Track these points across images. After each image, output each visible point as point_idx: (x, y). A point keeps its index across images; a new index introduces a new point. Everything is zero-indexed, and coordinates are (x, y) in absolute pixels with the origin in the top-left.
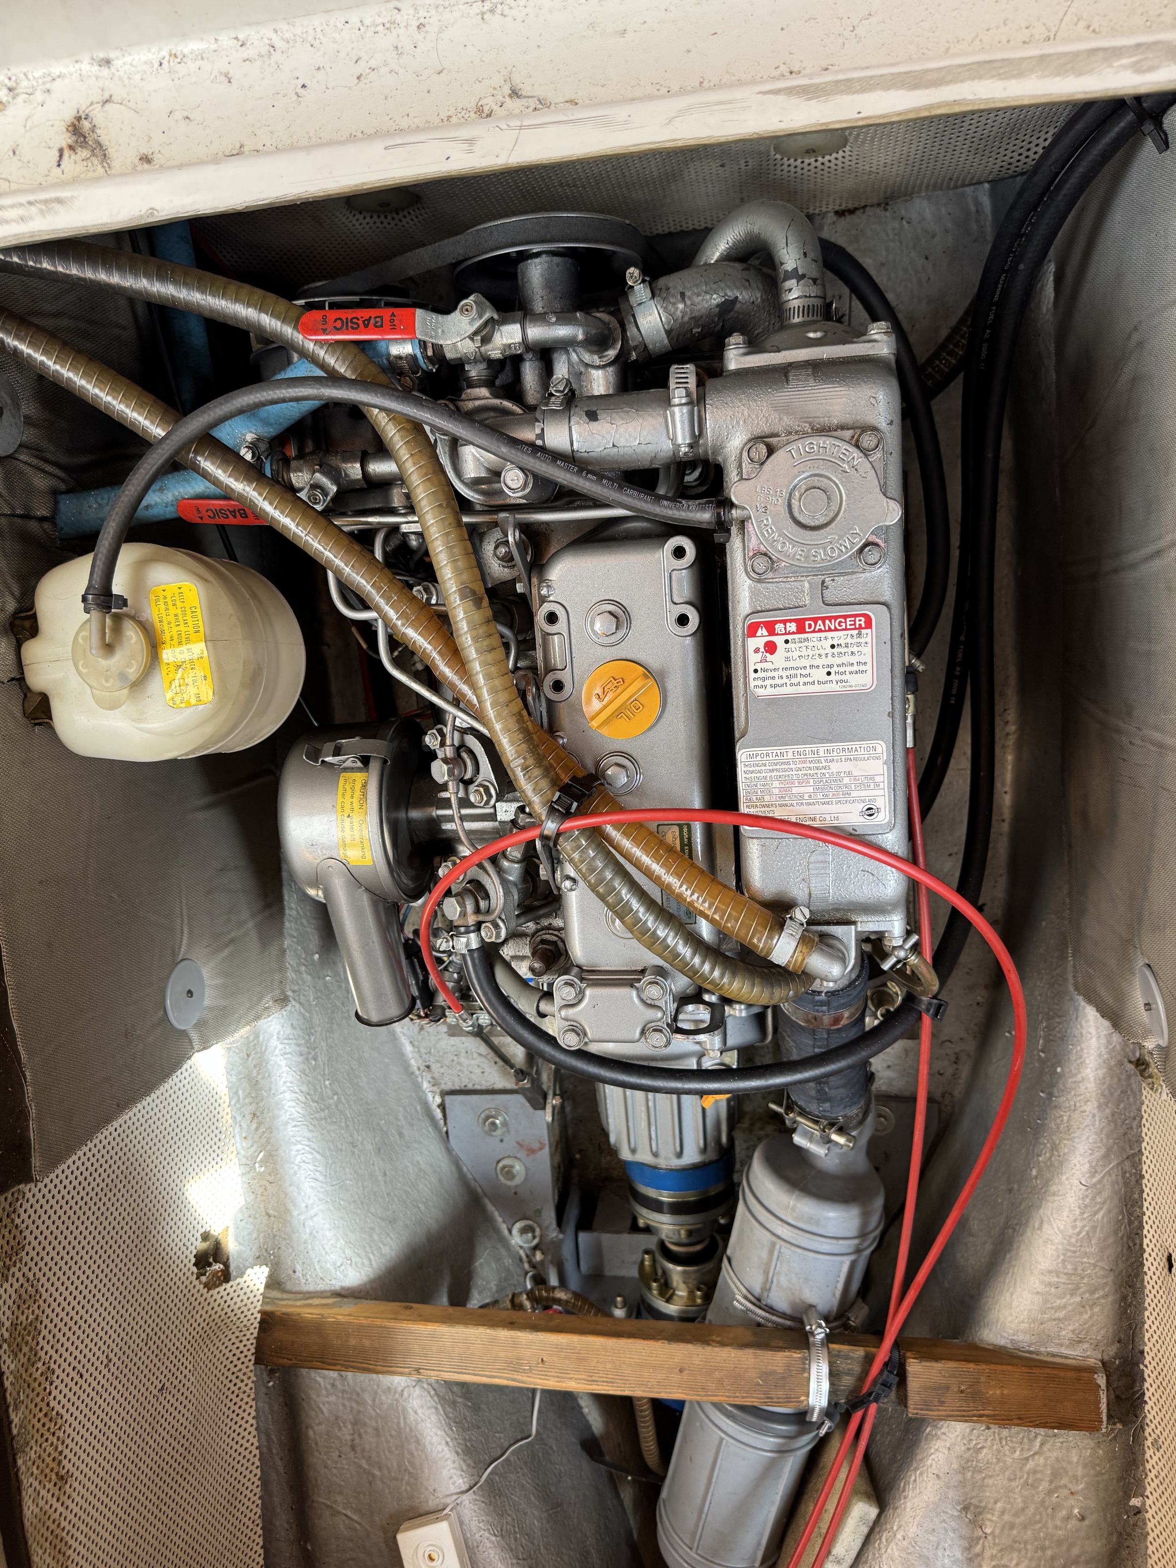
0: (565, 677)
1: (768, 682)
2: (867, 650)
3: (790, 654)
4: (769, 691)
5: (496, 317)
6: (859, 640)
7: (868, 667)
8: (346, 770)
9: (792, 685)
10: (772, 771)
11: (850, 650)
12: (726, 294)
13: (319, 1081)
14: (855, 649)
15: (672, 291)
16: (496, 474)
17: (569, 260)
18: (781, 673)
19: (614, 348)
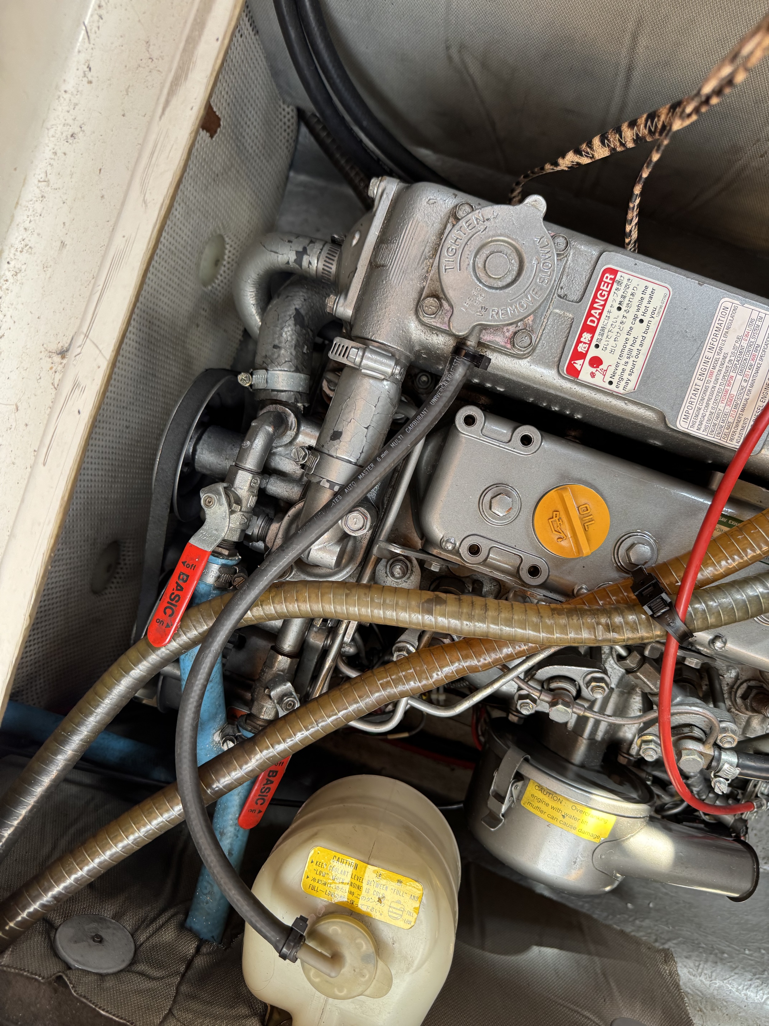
0: (530, 560)
1: (626, 376)
2: (635, 281)
3: (609, 348)
4: (634, 378)
6: (623, 285)
7: (651, 286)
8: (520, 798)
9: (637, 356)
10: (708, 405)
11: (628, 296)
12: (290, 315)
14: (630, 291)
16: (344, 537)
18: (622, 362)
19: (290, 415)
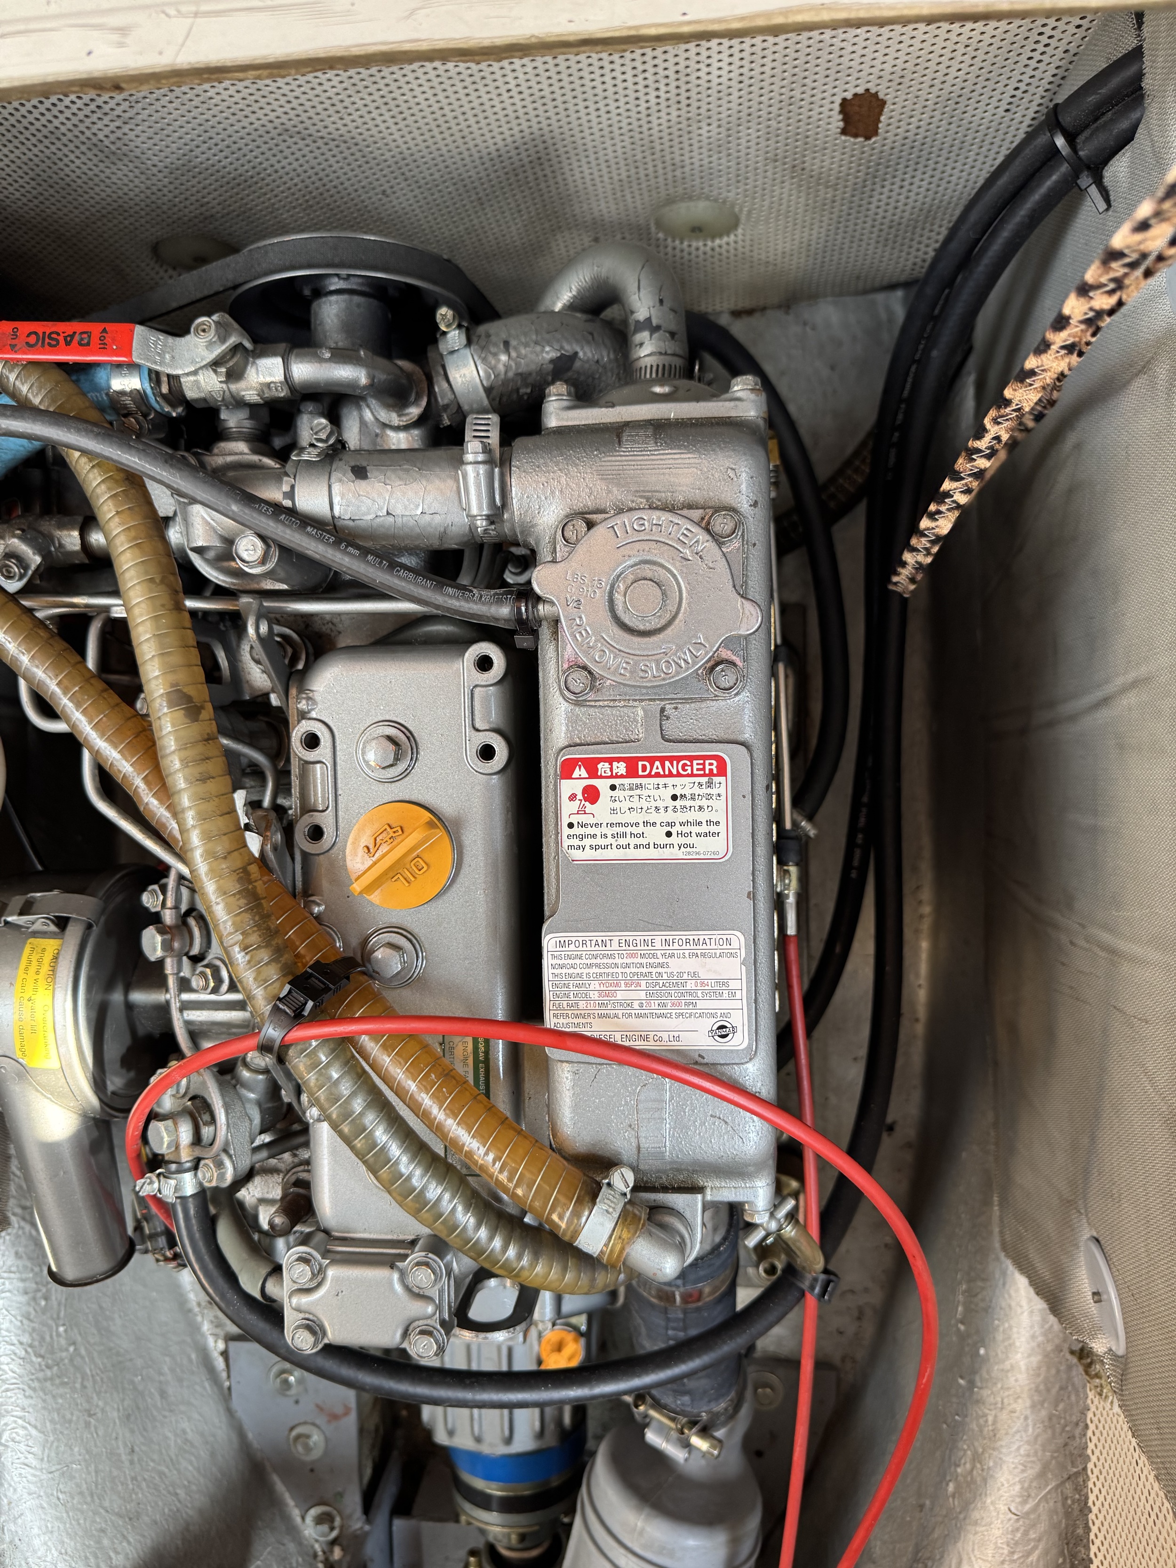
0: (326, 821)
1: (587, 842)
2: (720, 804)
3: (617, 805)
4: (589, 854)
5: (248, 345)
6: (709, 791)
7: (722, 828)
8: (36, 934)
9: (619, 847)
10: (590, 966)
11: (697, 803)
12: (562, 348)
13: (50, 1328)
14: (704, 803)
15: (493, 338)
16: (228, 542)
17: (374, 302)
18: (604, 830)
19: (418, 405)
